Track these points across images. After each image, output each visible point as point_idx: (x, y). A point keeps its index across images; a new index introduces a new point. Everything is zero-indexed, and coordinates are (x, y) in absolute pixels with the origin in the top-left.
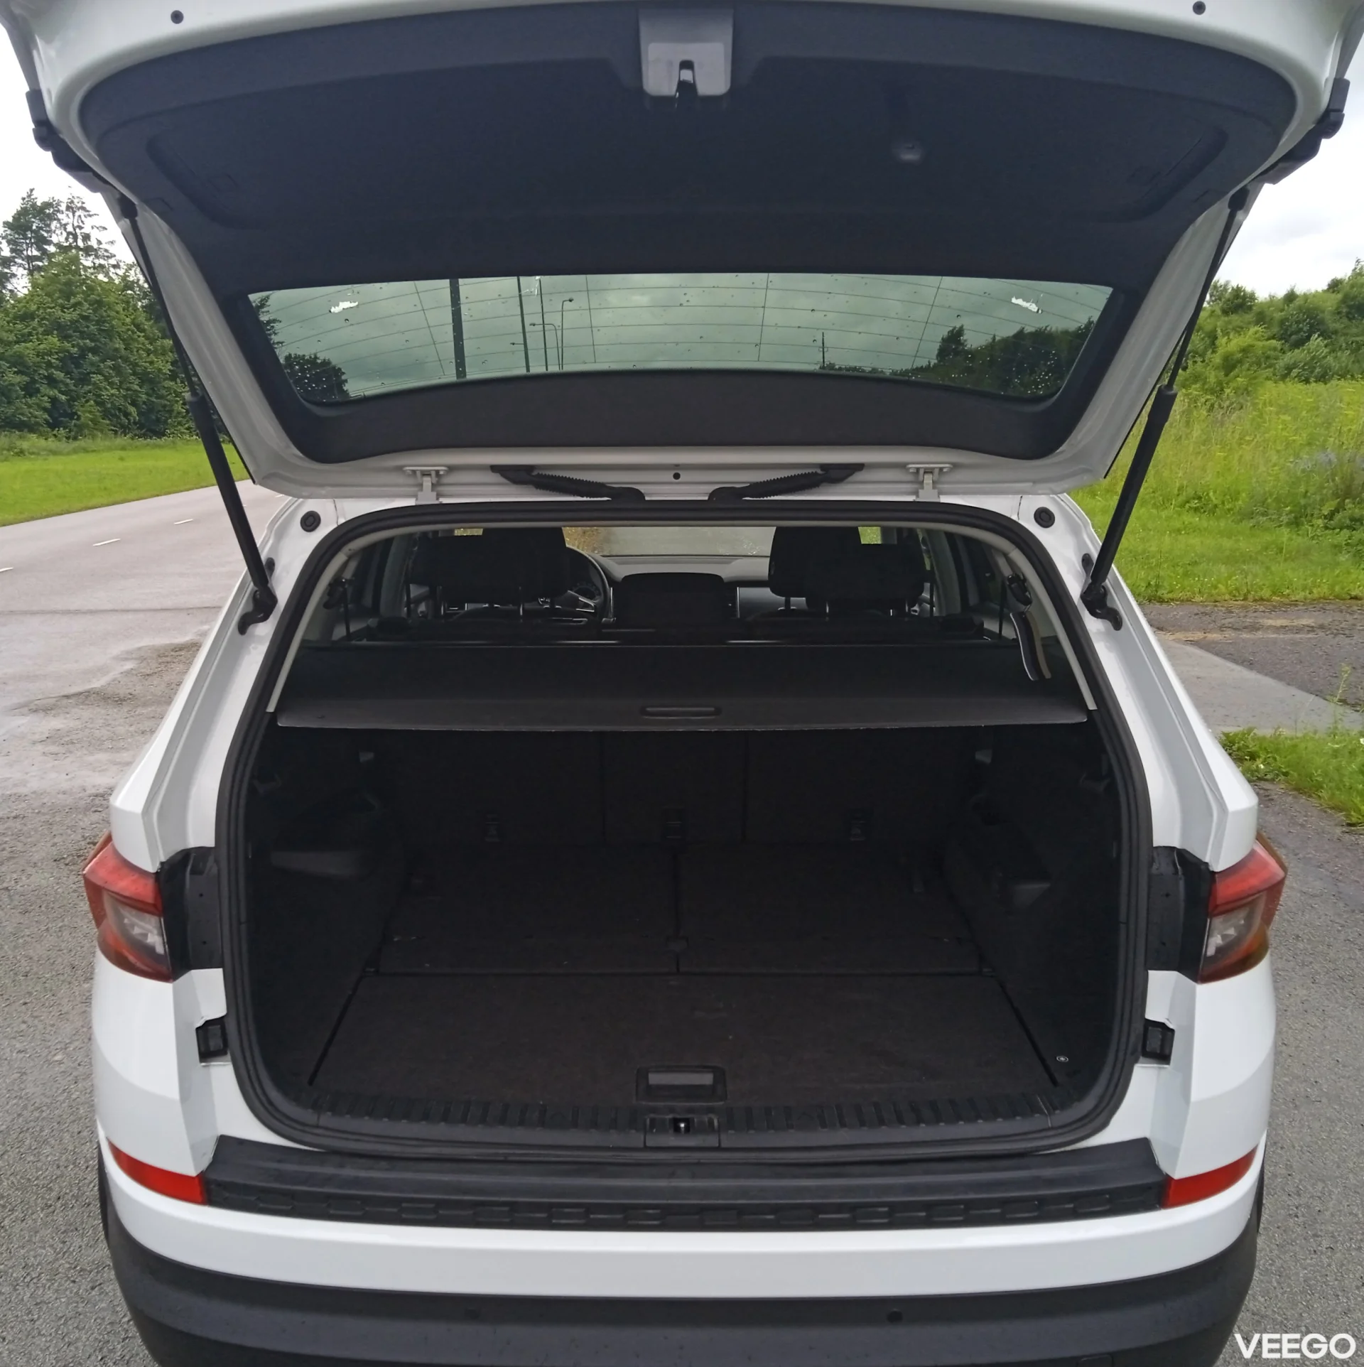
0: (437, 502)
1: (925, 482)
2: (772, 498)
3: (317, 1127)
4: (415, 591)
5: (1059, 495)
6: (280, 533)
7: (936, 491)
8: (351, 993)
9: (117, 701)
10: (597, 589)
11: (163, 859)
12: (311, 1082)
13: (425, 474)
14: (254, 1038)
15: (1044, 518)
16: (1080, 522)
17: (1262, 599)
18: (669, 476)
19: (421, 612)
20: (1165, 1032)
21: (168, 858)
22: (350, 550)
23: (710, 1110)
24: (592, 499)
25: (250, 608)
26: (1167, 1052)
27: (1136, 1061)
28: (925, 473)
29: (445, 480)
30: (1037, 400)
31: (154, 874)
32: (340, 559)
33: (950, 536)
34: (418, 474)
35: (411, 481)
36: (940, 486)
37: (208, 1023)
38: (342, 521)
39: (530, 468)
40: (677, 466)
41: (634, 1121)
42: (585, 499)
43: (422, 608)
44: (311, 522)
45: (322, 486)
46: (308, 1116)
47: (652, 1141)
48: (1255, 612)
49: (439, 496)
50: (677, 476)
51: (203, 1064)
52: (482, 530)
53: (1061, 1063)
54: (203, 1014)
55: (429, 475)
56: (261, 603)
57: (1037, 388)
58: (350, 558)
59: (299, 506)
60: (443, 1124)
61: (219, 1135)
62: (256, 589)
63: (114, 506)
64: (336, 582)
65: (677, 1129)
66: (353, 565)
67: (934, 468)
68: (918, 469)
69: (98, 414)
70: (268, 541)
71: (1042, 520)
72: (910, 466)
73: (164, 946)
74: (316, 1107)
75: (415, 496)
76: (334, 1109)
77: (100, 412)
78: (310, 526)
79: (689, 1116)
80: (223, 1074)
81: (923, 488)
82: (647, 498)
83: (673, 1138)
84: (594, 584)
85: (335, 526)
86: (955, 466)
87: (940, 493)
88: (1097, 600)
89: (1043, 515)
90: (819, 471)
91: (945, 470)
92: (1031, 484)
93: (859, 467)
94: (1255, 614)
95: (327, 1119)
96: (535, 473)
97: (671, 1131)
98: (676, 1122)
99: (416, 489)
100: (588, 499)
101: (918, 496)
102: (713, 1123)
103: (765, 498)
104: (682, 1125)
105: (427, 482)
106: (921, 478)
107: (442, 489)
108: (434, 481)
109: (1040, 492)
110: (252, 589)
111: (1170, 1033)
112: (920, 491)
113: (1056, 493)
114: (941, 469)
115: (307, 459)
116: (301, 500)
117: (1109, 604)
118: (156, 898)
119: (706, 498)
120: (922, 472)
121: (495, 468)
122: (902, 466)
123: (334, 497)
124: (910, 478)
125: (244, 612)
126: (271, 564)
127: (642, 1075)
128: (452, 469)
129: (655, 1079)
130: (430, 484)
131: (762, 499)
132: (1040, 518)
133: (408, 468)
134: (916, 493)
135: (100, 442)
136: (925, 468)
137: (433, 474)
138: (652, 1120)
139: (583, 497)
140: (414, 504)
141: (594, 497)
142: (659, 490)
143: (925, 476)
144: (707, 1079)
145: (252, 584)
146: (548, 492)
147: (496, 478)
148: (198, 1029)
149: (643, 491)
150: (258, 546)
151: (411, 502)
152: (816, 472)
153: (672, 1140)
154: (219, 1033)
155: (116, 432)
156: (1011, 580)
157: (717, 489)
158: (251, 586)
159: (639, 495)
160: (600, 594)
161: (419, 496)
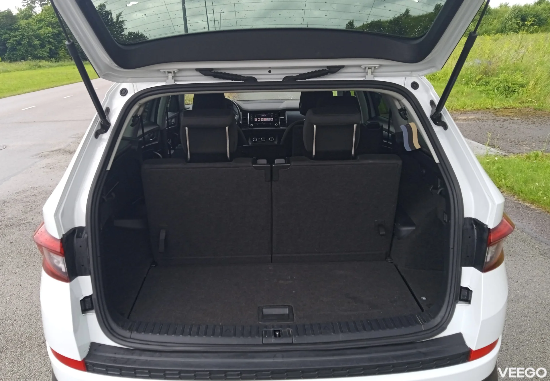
0: (174, 84)
1: (368, 72)
2: (306, 80)
3: (130, 338)
4: (170, 114)
5: (421, 77)
6: (112, 98)
7: (373, 76)
8: (145, 276)
9: (70, 153)
10: (236, 112)
11: (64, 233)
12: (128, 318)
13: (169, 72)
14: (104, 302)
15: (415, 85)
16: (429, 87)
17: (457, 110)
18: (267, 72)
19: (173, 122)
20: (469, 291)
21: (65, 233)
22: (140, 103)
23: (289, 326)
24: (236, 82)
25: (100, 128)
26: (469, 299)
27: (457, 303)
28: (369, 68)
29: (177, 75)
30: (416, 38)
31: (60, 239)
32: (136, 107)
33: (365, 92)
34: (166, 72)
35: (163, 75)
36: (374, 74)
37: (85, 298)
38: (136, 92)
39: (211, 70)
40: (270, 68)
41: (258, 332)
42: (233, 81)
43: (173, 120)
44: (124, 92)
45: (127, 78)
46: (127, 334)
47: (266, 341)
48: (455, 114)
49: (175, 81)
50: (270, 72)
51: (83, 315)
52: (194, 94)
53: (423, 300)
54: (83, 294)
55: (171, 73)
56: (104, 126)
57: (415, 34)
58: (140, 107)
59: (119, 86)
60: (181, 336)
61: (91, 342)
62: (101, 120)
63: (70, 84)
64: (135, 117)
65: (275, 335)
66: (142, 109)
67: (372, 67)
68: (366, 67)
69: (65, 53)
70: (107, 100)
71: (414, 87)
72: (363, 66)
73: (65, 269)
74: (131, 330)
75: (165, 81)
76: (138, 331)
77: (66, 52)
78: (124, 94)
79: (280, 329)
80: (92, 317)
81: (367, 75)
82: (258, 81)
83: (274, 340)
84: (235, 111)
85: (134, 94)
86: (381, 66)
87: (374, 77)
88: (438, 119)
89: (414, 85)
90: (326, 69)
91: (377, 67)
92: (410, 72)
93: (343, 67)
94: (455, 115)
95: (135, 335)
96: (213, 71)
97: (273, 337)
98: (275, 332)
99: (166, 78)
100: (235, 81)
101: (365, 78)
102: (290, 332)
103: (305, 80)
104: (277, 334)
105: (170, 76)
106: (367, 71)
107: (177, 78)
108: (173, 75)
109: (414, 75)
110: (100, 121)
111: (470, 292)
112: (367, 76)
113: (420, 76)
114: (375, 67)
115: (119, 67)
116: (119, 84)
117: (442, 120)
118: (61, 250)
119: (282, 80)
120: (367, 68)
121: (197, 70)
122: (360, 66)
123: (133, 82)
124: (363, 71)
125: (97, 129)
126: (108, 110)
127: (260, 309)
128: (180, 70)
129: (266, 311)
130: (171, 76)
131: (304, 80)
132: (413, 85)
133: (162, 70)
134: (365, 77)
135: (67, 63)
136: (369, 67)
137: (172, 72)
138: (266, 332)
139: (232, 80)
140: (165, 85)
141: (237, 81)
142: (263, 78)
143: (369, 70)
144: (286, 311)
145: (100, 119)
146: (219, 79)
147: (198, 73)
148: (81, 301)
149: (256, 78)
150: (101, 104)
151: (164, 84)
152: (325, 69)
153: (273, 340)
154: (90, 301)
155: (72, 59)
156: (400, 111)
157: (286, 76)
158: (99, 120)
159: (255, 80)
160: (237, 115)
161: (167, 82)
